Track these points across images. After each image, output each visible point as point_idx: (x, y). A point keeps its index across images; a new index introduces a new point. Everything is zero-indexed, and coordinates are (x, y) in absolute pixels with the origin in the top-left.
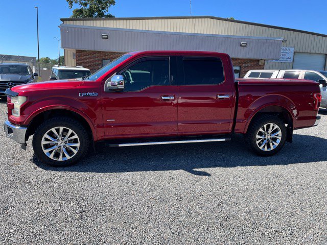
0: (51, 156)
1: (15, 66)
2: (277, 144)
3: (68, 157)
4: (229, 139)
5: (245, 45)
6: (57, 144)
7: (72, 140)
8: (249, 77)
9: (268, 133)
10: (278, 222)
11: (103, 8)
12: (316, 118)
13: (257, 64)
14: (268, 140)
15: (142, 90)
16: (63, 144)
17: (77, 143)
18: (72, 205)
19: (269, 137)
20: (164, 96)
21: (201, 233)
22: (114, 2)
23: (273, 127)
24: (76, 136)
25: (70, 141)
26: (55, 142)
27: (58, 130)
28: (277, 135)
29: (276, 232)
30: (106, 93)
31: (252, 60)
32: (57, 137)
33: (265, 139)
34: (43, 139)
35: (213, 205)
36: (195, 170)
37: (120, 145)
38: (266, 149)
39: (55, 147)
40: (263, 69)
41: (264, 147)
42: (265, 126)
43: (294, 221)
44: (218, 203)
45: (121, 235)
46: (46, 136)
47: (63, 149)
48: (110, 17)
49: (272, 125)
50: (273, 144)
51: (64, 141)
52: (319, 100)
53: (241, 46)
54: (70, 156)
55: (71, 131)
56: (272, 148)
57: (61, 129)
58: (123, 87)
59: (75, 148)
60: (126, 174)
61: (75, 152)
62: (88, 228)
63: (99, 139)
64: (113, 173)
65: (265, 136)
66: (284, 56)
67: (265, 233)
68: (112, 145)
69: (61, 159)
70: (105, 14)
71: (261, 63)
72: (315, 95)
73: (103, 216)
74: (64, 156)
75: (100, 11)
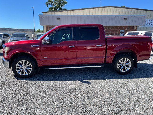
0: (20, 73)
1: (20, 34)
2: (129, 69)
3: (27, 74)
4: (103, 66)
5: (126, 19)
6: (22, 68)
7: (29, 66)
8: (127, 35)
9: (124, 63)
10: (113, 107)
11: (62, 6)
12: (150, 55)
13: (133, 28)
14: (124, 66)
15: (59, 43)
16: (25, 68)
17: (31, 67)
18: (21, 95)
19: (124, 65)
20: (70, 46)
21: (72, 110)
22: (67, 3)
23: (126, 60)
24: (30, 65)
25: (28, 67)
26: (21, 67)
27: (22, 62)
28: (129, 64)
29: (110, 112)
30: (43, 45)
31: (130, 26)
32: (22, 65)
33: (122, 66)
34: (16, 66)
35: (84, 98)
36: (84, 81)
37: (50, 69)
38: (123, 71)
39: (22, 69)
40: (136, 31)
41: (122, 70)
42: (122, 59)
43: (122, 107)
44: (87, 97)
45: (35, 110)
46: (17, 64)
47: (25, 70)
48: (65, 10)
49: (125, 59)
50: (127, 69)
51: (25, 67)
52: (151, 46)
53: (124, 20)
54: (28, 73)
55: (28, 62)
56: (126, 70)
57: (24, 61)
58: (49, 42)
59: (30, 70)
60: (51, 82)
61: (30, 71)
62: (23, 106)
63: (40, 66)
64: (45, 82)
65: (122, 64)
66: (149, 24)
67: (104, 112)
68: (46, 69)
69: (24, 75)
70: (62, 9)
71: (135, 28)
72: (149, 44)
73: (31, 100)
74: (25, 73)
75: (60, 7)
